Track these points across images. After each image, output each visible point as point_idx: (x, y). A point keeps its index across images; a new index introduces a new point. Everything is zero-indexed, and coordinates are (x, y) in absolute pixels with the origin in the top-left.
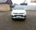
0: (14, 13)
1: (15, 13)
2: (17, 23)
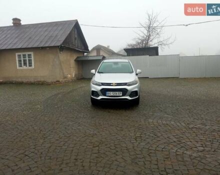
0: (99, 85)
1: (103, 84)
2: (109, 112)
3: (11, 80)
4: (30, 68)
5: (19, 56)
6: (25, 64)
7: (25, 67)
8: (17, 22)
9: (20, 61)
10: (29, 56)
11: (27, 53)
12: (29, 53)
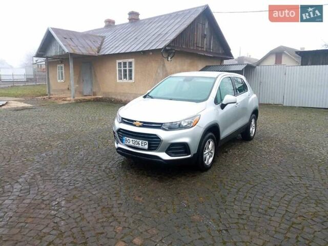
3: (110, 97)
4: (130, 81)
5: (120, 64)
6: (125, 76)
7: (125, 80)
8: (134, 17)
9: (120, 71)
10: (130, 63)
11: (128, 61)
12: (130, 60)
